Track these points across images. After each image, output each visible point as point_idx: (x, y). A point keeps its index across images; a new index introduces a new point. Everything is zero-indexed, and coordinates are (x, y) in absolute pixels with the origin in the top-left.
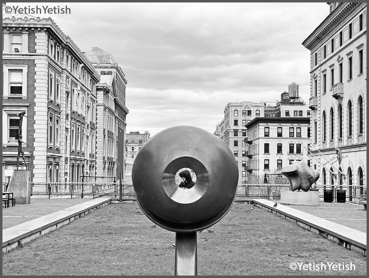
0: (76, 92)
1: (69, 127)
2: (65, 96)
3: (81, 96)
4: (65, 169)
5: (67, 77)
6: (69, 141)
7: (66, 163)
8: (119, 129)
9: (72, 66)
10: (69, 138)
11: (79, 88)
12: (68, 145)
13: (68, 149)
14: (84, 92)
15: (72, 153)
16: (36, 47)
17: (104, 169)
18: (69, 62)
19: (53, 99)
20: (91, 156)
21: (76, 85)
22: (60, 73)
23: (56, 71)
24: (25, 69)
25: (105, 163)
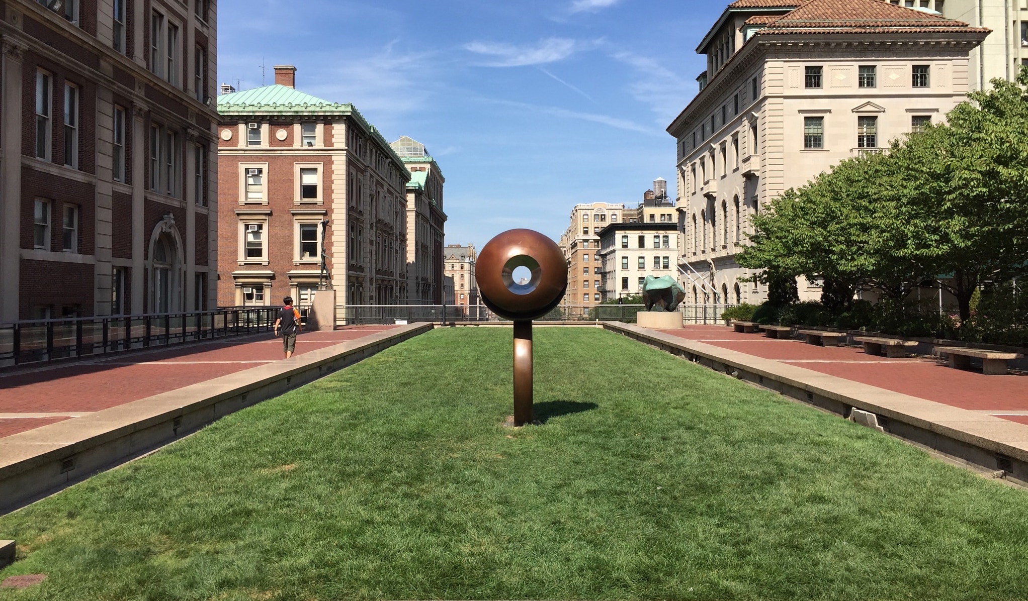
0: (382, 195)
1: (374, 239)
2: (369, 200)
3: (388, 199)
4: (371, 291)
5: (371, 176)
6: (374, 257)
7: (371, 284)
8: (436, 240)
9: (378, 162)
10: (374, 252)
11: (385, 188)
12: (374, 262)
13: (374, 266)
14: (391, 194)
15: (378, 272)
16: (334, 140)
17: (417, 292)
18: (374, 157)
19: (354, 204)
20: (402, 275)
21: (382, 186)
22: (363, 172)
23: (358, 169)
24: (320, 167)
25: (418, 284)
